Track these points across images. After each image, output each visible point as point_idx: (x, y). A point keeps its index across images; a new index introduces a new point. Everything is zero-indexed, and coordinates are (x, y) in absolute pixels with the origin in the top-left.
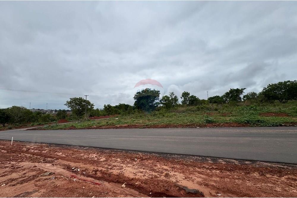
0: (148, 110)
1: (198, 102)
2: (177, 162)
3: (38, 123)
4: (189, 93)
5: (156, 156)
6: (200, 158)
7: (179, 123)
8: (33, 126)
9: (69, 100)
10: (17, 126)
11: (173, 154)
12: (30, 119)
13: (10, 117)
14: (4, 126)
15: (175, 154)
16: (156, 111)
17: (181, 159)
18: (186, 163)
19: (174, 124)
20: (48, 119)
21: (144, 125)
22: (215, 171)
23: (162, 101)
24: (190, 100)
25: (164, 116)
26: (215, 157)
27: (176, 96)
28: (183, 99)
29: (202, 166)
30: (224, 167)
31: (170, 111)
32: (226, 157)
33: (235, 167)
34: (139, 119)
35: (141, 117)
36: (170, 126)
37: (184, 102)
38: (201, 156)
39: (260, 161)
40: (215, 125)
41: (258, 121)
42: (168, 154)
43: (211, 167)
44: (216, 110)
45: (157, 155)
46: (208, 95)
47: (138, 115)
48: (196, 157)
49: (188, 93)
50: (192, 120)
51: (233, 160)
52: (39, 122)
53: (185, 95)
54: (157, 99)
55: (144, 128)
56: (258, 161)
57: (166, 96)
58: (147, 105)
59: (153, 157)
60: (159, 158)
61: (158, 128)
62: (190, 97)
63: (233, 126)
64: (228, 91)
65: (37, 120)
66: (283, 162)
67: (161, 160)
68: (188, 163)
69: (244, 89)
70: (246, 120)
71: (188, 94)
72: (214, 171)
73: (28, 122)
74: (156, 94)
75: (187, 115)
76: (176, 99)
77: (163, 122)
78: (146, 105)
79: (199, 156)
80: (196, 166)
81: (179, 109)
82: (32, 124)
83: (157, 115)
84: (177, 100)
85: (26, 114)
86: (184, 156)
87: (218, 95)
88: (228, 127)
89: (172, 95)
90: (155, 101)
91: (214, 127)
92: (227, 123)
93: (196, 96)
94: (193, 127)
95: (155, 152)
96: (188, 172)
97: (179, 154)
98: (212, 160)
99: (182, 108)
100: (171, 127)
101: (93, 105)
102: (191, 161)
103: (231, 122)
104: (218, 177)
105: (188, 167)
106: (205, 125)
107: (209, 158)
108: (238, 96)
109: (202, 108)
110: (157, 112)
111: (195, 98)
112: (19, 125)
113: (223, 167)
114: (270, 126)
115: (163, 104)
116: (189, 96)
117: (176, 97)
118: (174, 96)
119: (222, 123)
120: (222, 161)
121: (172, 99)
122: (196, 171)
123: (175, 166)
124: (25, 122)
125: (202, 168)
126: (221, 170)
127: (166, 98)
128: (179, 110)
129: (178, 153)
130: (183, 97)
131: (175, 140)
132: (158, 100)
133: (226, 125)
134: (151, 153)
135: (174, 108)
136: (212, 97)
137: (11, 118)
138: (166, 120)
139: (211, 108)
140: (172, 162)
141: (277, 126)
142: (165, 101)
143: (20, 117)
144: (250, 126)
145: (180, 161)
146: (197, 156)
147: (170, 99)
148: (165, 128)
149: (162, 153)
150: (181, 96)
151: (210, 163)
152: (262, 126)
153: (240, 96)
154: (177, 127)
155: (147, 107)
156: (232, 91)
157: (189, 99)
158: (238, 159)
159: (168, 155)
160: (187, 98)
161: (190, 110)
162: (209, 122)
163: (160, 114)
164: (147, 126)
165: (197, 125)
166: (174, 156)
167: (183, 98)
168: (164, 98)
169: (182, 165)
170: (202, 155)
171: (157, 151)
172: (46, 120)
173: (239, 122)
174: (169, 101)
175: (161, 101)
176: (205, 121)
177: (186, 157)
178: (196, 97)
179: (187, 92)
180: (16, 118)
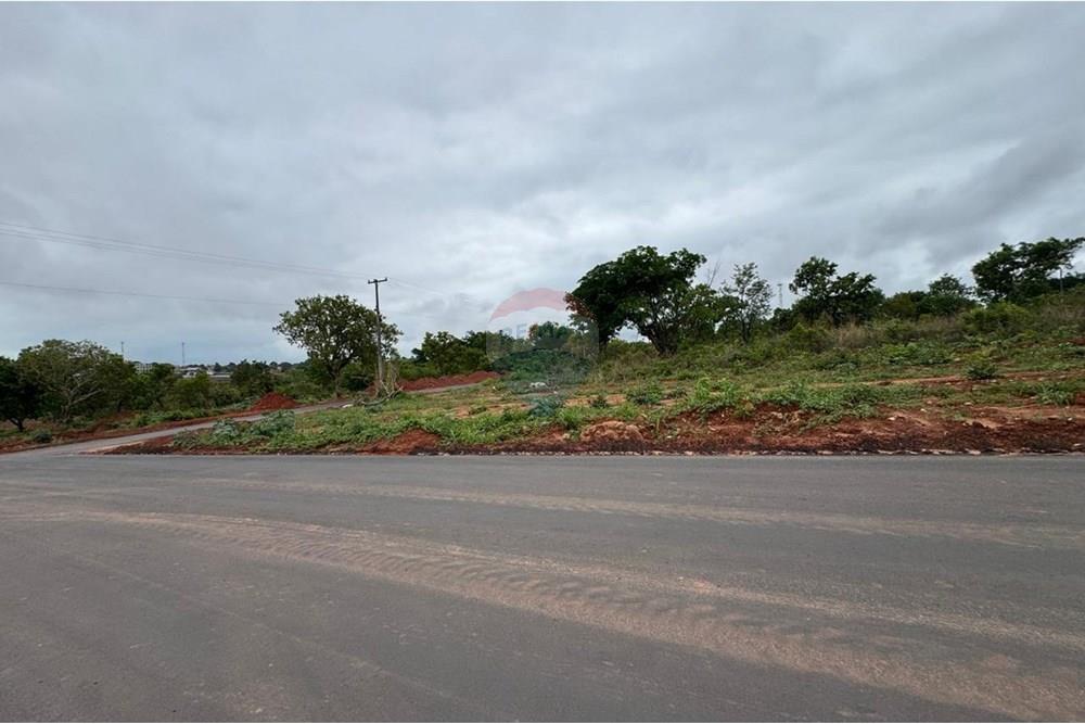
3: (162, 415)
8: (142, 426)
9: (294, 309)
10: (74, 430)
12: (126, 398)
13: (40, 388)
14: (21, 428)
20: (201, 398)
27: (762, 282)
52: (166, 410)
62: (841, 280)
65: (158, 400)
73: (122, 410)
82: (138, 417)
85: (107, 373)
101: (395, 333)
112: (84, 426)
116: (835, 279)
124: (107, 409)
137: (45, 395)
143: (85, 389)
150: (791, 280)
172: (194, 403)
180: (66, 393)
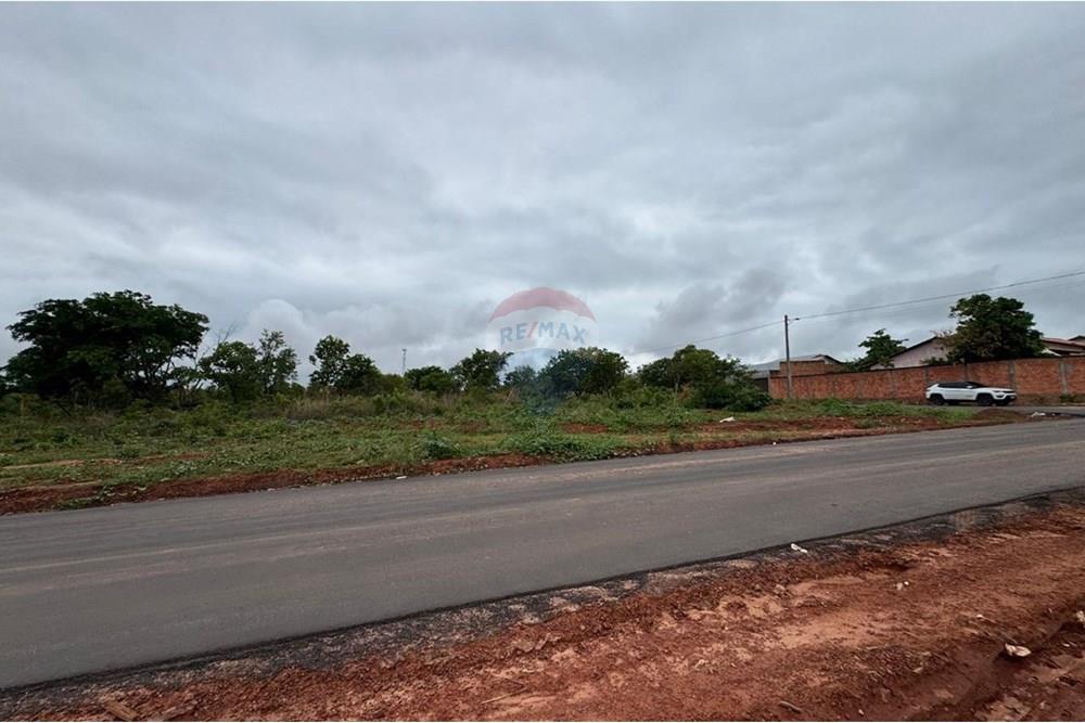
0: (117, 403)
1: (376, 380)
2: (393, 668)
4: (347, 345)
5: (250, 674)
6: (486, 614)
7: (319, 466)
11: (354, 627)
15: (361, 627)
16: (174, 408)
17: (406, 648)
18: (438, 661)
19: (295, 467)
21: (99, 488)
22: (559, 654)
23: (212, 366)
24: (347, 373)
25: (220, 433)
26: (534, 593)
27: (290, 351)
28: (318, 365)
29: (509, 651)
30: (583, 627)
31: (254, 410)
32: (568, 583)
33: (611, 613)
34: (45, 455)
35: (60, 439)
36: (274, 479)
37: (319, 380)
38: (483, 602)
39: (655, 571)
40: (459, 465)
41: (569, 445)
42: (324, 633)
43: (542, 642)
44: (438, 412)
45: (249, 662)
46: (404, 359)
47: (39, 432)
48: (467, 614)
49: (344, 343)
50: (375, 450)
51: (590, 588)
53: (330, 349)
54: (183, 351)
55: (97, 503)
56: (648, 572)
57: (237, 346)
58: (115, 379)
59: (224, 684)
60: (274, 685)
61: (201, 495)
62: (350, 359)
63: (511, 465)
64: (471, 357)
66: (693, 559)
67: (288, 688)
68: (445, 660)
69: (509, 354)
70: (543, 445)
71: (343, 348)
72: (557, 657)
74: (182, 328)
75: (338, 429)
76: (286, 363)
77: (228, 465)
78: (107, 377)
79: (478, 604)
80: (485, 661)
81: (298, 403)
83: (177, 428)
84: (292, 366)
86: (415, 623)
87: (437, 365)
88: (498, 467)
89: (274, 343)
90: (173, 359)
91: (456, 473)
92: (494, 455)
93: (372, 359)
94: (382, 478)
95: (233, 650)
96: (466, 707)
97: (385, 622)
98: (531, 607)
99: (314, 403)
100: (276, 486)
102: (458, 643)
103: (506, 451)
104: (585, 681)
105: (452, 679)
106: (427, 466)
107: (518, 603)
108: (492, 372)
109: (392, 405)
110: (178, 417)
111: (368, 367)
113: (579, 628)
114: (594, 459)
115: (215, 377)
116: (345, 358)
117: (288, 353)
118: (282, 348)
119: (481, 455)
120: (562, 601)
121: (267, 361)
122: (496, 687)
123: (387, 697)
125: (511, 662)
126: (575, 640)
127: (233, 355)
128: (299, 409)
129: (377, 616)
130: (320, 356)
131: (330, 549)
132: (191, 356)
133: (491, 460)
134: (198, 661)
135: (278, 398)
136: (420, 368)
138: (243, 454)
139: (421, 407)
140: (362, 682)
141: (605, 458)
142: (232, 365)
144: (550, 462)
145: (407, 661)
146: (468, 606)
147: (259, 358)
148: (246, 491)
149: (285, 642)
150: (312, 351)
151: (530, 625)
152: (576, 460)
153: (498, 374)
154: (310, 483)
155: (116, 385)
156: (480, 357)
157: (344, 366)
158: (602, 581)
159: (329, 646)
160: (338, 362)
161: (345, 410)
162: (440, 454)
163: (197, 424)
164: (120, 488)
165: (397, 469)
166: (362, 642)
167: (319, 362)
168: (223, 352)
169: (419, 678)
170: (489, 597)
171: (244, 640)
173: (526, 451)
174: (254, 367)
175: (205, 363)
176: (427, 453)
177: (424, 628)
178: (372, 364)
179: (341, 342)
